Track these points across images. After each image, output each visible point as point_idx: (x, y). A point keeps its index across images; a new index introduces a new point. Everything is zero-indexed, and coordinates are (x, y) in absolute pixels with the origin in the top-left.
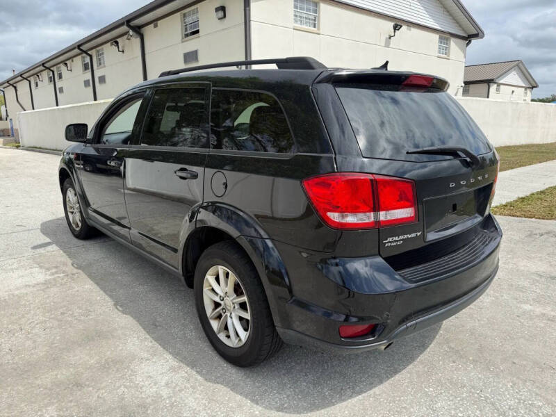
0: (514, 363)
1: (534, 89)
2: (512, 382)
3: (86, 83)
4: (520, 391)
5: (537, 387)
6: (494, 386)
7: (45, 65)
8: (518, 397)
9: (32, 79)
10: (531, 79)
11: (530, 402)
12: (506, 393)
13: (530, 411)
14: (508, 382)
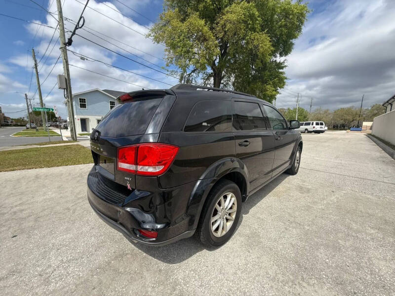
0: (94, 289)
2: (82, 277)
4: (73, 278)
5: (67, 292)
6: (86, 265)
8: (71, 275)
11: (63, 279)
12: (78, 269)
13: (60, 276)
14: (84, 275)
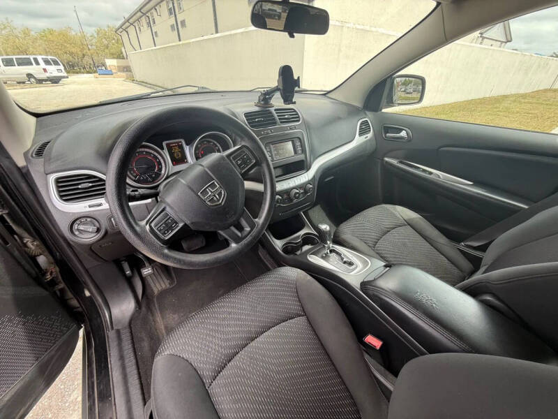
1: (508, 43)
3: (172, 26)
7: (142, 11)
9: (136, 24)
10: (508, 33)
